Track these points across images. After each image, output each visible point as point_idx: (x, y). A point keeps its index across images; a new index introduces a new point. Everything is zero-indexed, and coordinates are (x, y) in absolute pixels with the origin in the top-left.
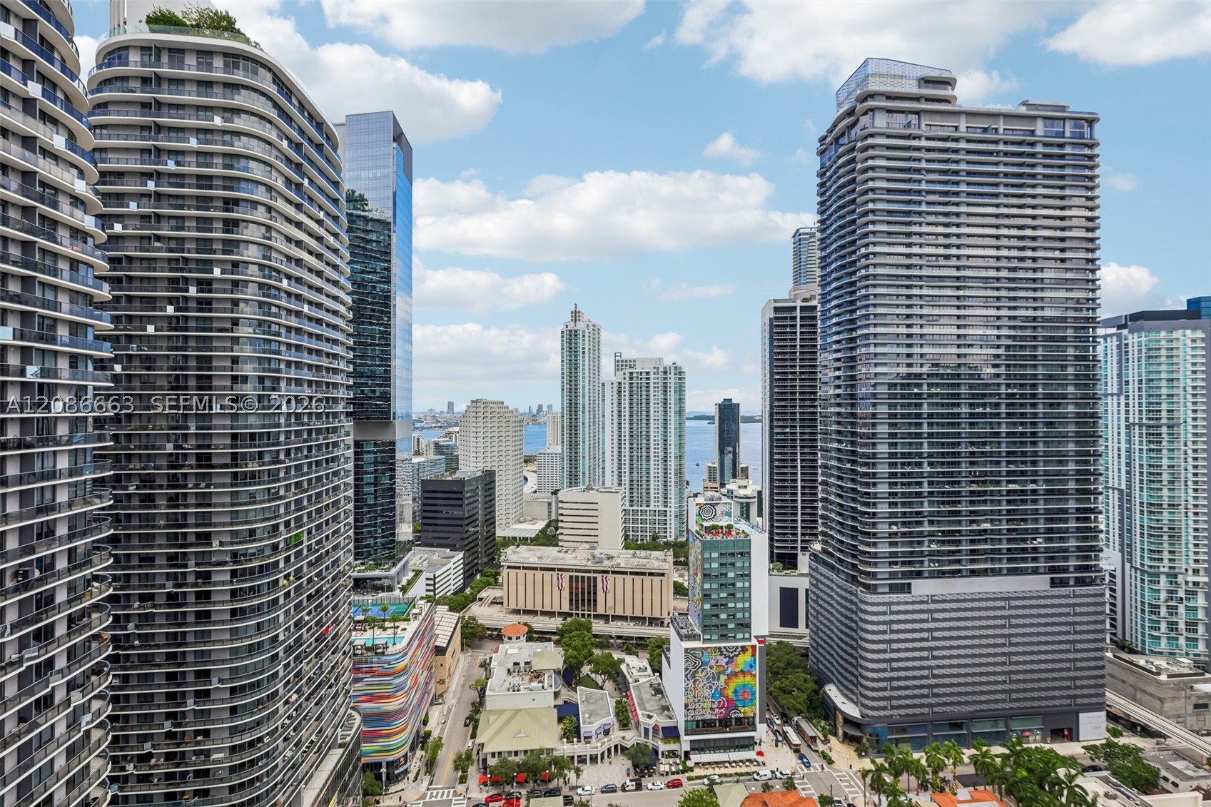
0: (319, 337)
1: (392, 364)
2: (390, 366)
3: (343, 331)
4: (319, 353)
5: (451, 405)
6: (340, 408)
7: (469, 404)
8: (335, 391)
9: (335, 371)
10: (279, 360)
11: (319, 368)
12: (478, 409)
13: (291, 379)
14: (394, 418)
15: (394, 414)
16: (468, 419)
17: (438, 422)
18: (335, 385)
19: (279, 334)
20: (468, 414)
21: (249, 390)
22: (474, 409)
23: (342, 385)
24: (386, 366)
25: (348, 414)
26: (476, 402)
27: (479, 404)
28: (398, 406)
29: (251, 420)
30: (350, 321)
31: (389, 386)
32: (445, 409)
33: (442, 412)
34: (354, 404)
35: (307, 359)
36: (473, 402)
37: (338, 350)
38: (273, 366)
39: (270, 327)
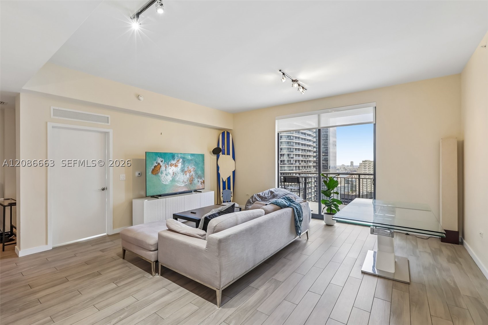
0: (305, 139)
1: (329, 147)
2: (328, 148)
3: (312, 136)
4: (305, 145)
5: (352, 163)
6: (311, 164)
7: (361, 162)
8: (310, 158)
9: (310, 151)
10: (293, 148)
11: (305, 150)
12: (366, 165)
13: (296, 154)
14: (329, 168)
15: (330, 166)
16: (361, 169)
17: (346, 170)
18: (310, 156)
19: (292, 139)
20: (361, 167)
21: (285, 158)
22: (364, 165)
23: (312, 156)
24: (326, 148)
25: (314, 166)
26: (365, 161)
27: (366, 163)
28: (331, 163)
29: (286, 168)
30: (314, 132)
31: (327, 155)
32: (350, 164)
33: (348, 166)
34: (316, 163)
35: (301, 147)
36: (363, 161)
37: (310, 143)
38: (291, 150)
39: (291, 137)
